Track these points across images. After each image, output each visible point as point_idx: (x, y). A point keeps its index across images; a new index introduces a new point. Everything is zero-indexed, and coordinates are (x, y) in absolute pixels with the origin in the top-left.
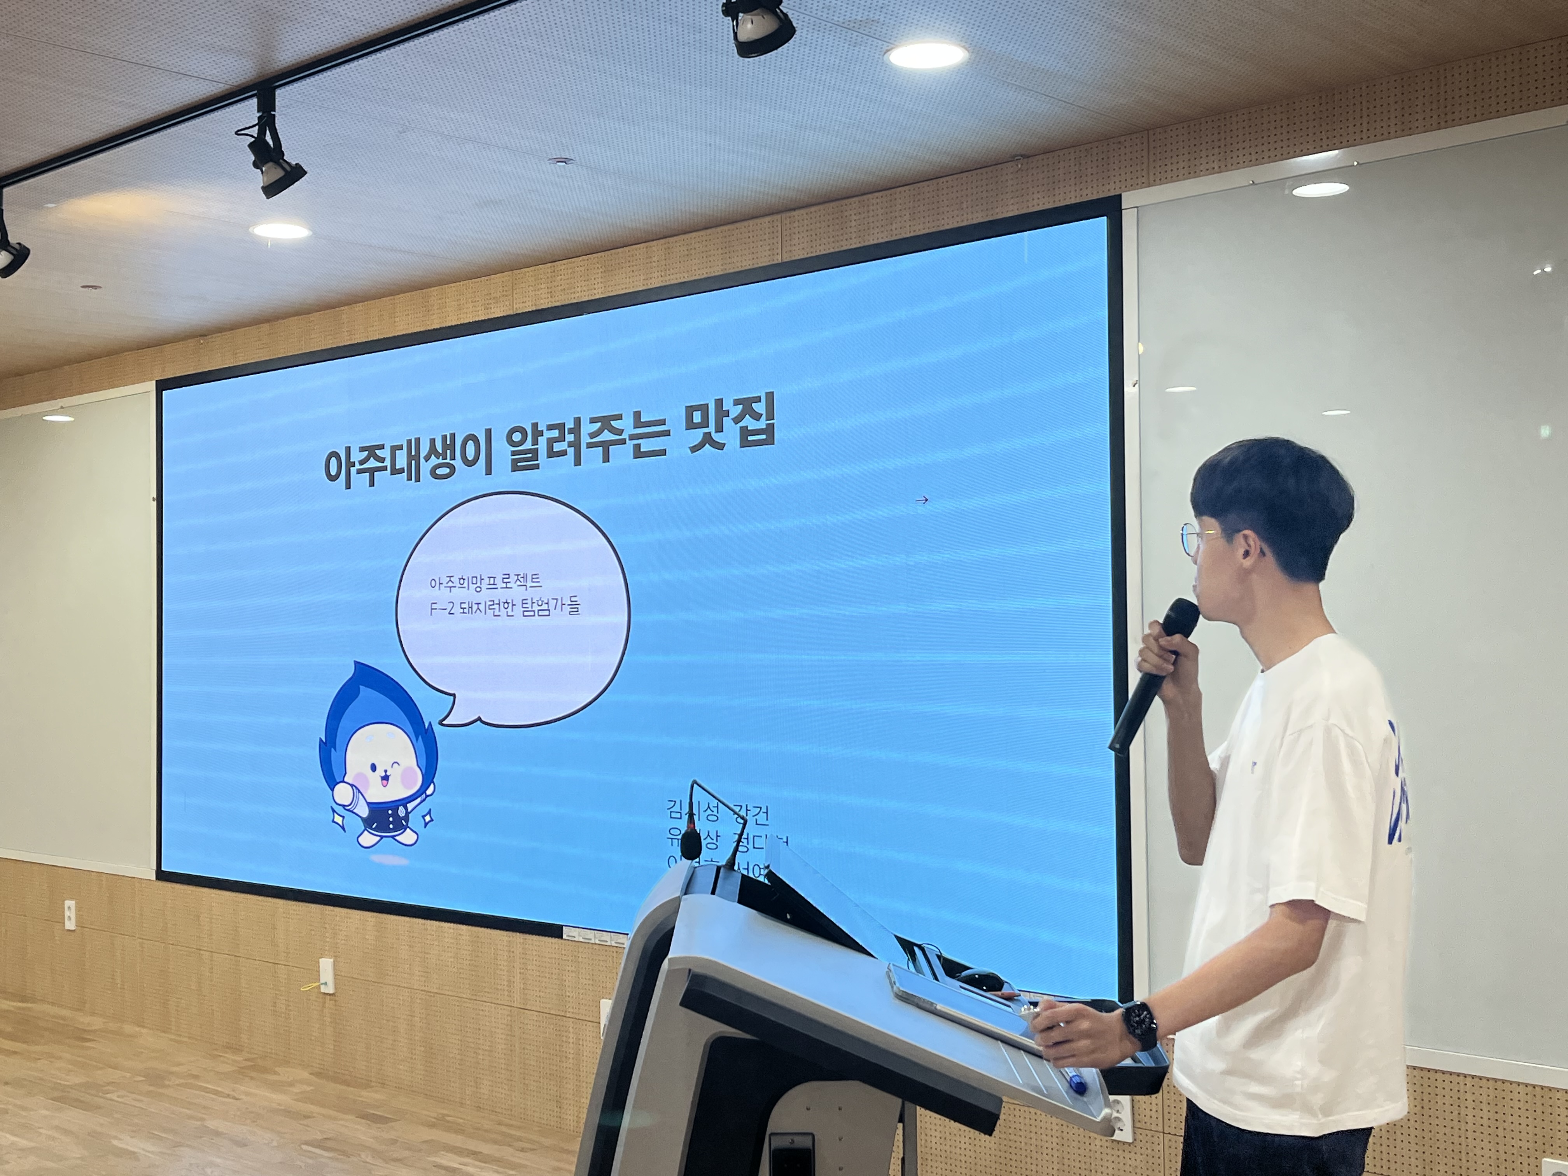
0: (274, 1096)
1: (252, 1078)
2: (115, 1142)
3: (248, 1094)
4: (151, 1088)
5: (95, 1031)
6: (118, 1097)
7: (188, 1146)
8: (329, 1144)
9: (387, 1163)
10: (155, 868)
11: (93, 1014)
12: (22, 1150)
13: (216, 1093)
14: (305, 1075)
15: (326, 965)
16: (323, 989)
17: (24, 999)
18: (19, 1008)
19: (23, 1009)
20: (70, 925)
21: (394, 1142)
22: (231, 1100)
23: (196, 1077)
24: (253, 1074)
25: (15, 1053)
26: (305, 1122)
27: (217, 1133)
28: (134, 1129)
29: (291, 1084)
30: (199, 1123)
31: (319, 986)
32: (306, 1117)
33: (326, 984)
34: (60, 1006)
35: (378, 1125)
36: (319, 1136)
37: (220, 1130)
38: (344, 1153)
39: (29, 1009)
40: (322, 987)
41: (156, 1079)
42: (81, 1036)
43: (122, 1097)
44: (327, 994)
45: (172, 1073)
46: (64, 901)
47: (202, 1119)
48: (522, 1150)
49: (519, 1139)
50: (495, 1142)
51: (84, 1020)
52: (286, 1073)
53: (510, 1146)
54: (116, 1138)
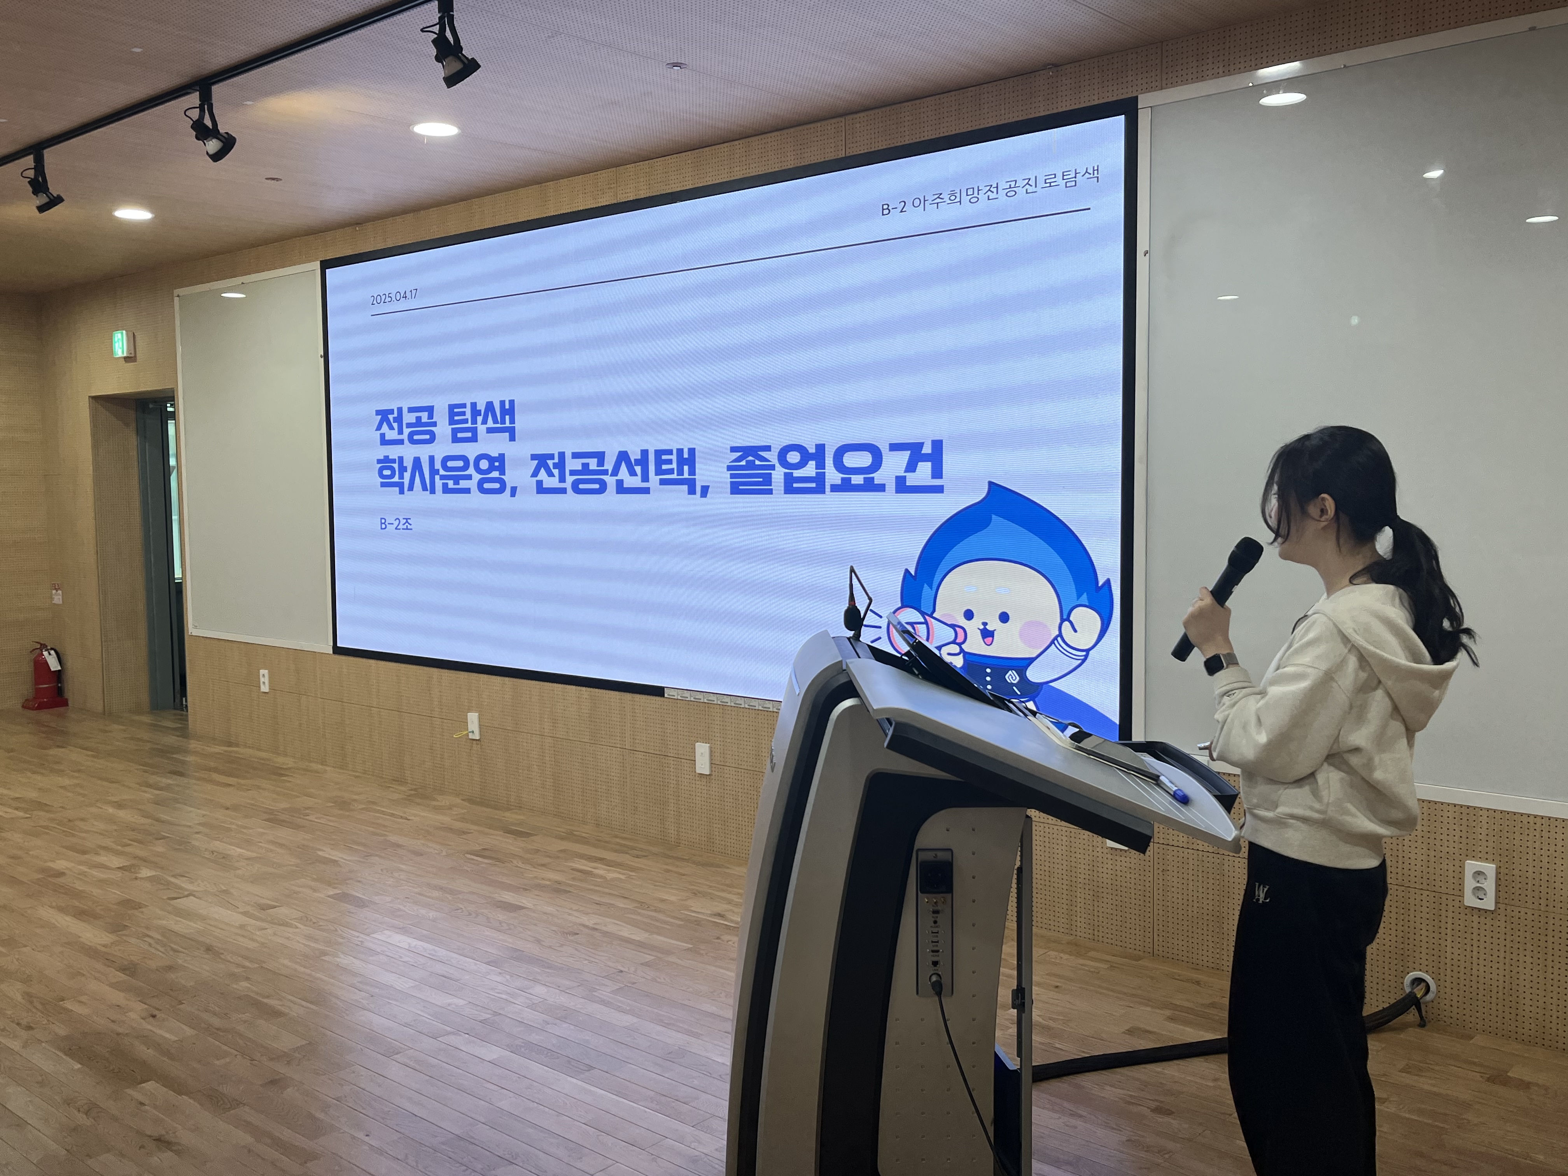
0: (437, 817)
1: (418, 804)
2: (320, 853)
3: (415, 815)
4: (341, 812)
5: (289, 769)
6: (316, 818)
7: (377, 855)
8: (487, 853)
9: (534, 867)
10: (332, 644)
11: (286, 755)
12: (248, 859)
13: (392, 815)
14: (458, 801)
15: (473, 718)
16: (471, 736)
17: (230, 744)
18: (226, 751)
19: (231, 752)
20: (265, 688)
21: (537, 851)
22: (404, 821)
23: (374, 803)
24: (418, 800)
25: (230, 785)
26: (464, 837)
27: (399, 846)
28: (333, 843)
29: (450, 808)
30: (382, 838)
31: (468, 735)
32: (464, 833)
33: (473, 732)
34: (259, 750)
35: (523, 839)
36: (478, 848)
37: (400, 843)
38: (498, 860)
39: (236, 752)
40: (470, 734)
41: (343, 805)
42: (278, 773)
43: (319, 818)
44: (474, 740)
45: (355, 800)
46: (259, 670)
47: (385, 835)
48: (637, 857)
49: (633, 848)
50: (616, 851)
51: (280, 760)
52: (444, 800)
53: (627, 853)
54: (320, 850)
